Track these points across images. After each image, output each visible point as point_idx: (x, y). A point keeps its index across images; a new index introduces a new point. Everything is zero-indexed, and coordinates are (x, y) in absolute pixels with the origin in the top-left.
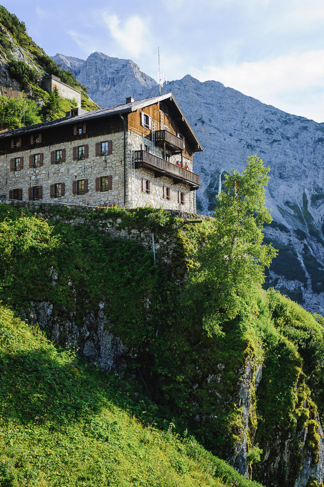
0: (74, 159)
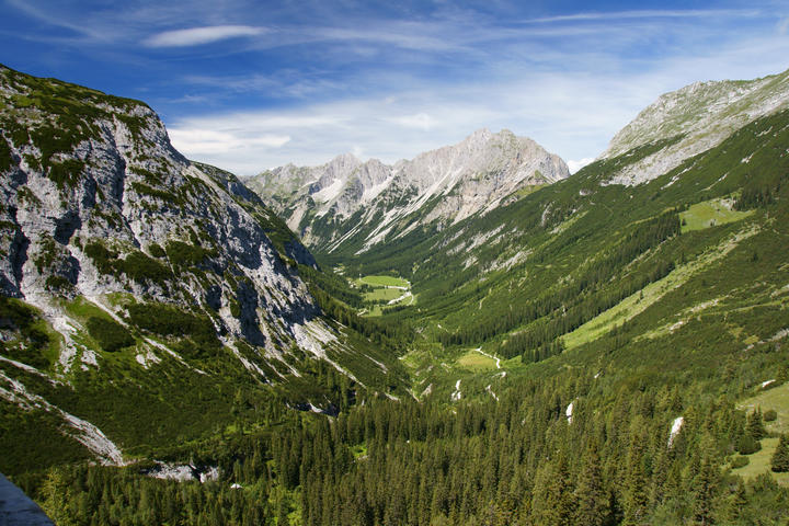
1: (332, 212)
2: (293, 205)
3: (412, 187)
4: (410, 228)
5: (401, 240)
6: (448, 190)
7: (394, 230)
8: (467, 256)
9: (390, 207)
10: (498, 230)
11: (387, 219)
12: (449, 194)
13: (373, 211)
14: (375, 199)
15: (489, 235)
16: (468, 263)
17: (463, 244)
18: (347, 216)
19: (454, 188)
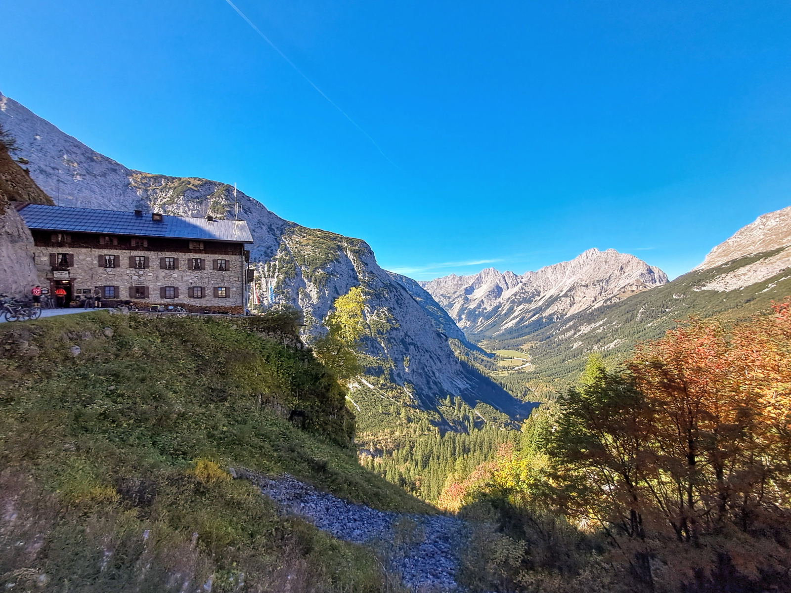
0: (189, 268)
1: (479, 306)
2: (453, 300)
3: (536, 290)
4: (533, 319)
5: (526, 327)
6: (563, 293)
7: (522, 319)
8: (575, 340)
9: (520, 304)
10: (601, 322)
11: (517, 312)
12: (563, 296)
13: (507, 306)
14: (509, 298)
15: (593, 325)
16: (575, 346)
17: (572, 332)
18: (489, 309)
19: (567, 291)
